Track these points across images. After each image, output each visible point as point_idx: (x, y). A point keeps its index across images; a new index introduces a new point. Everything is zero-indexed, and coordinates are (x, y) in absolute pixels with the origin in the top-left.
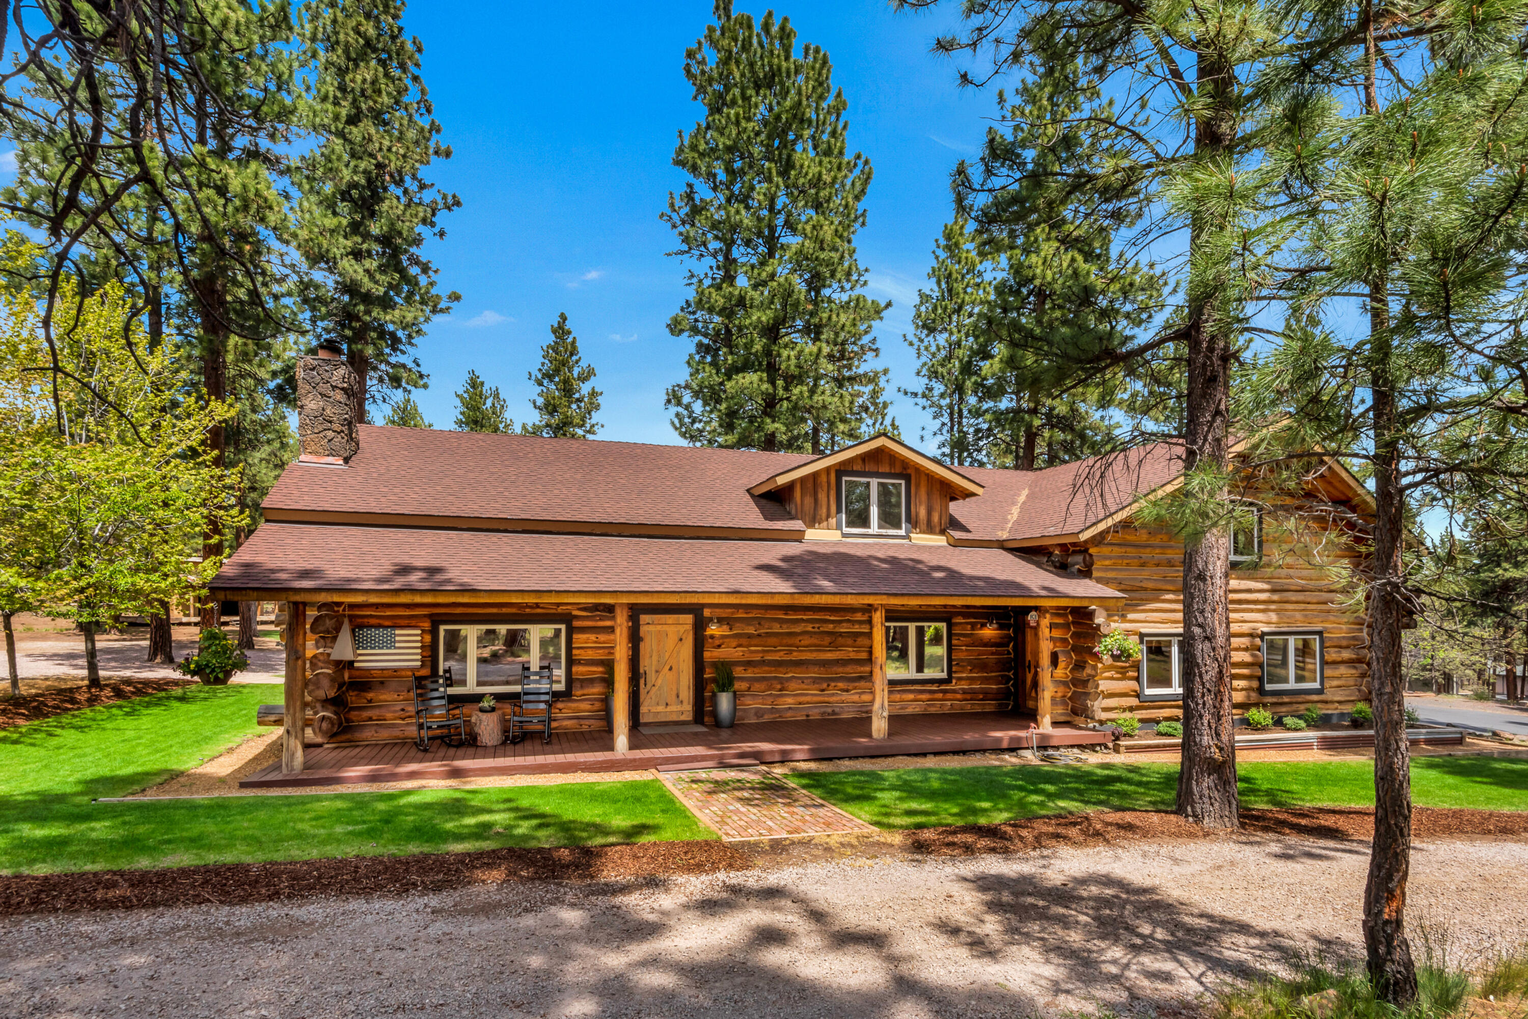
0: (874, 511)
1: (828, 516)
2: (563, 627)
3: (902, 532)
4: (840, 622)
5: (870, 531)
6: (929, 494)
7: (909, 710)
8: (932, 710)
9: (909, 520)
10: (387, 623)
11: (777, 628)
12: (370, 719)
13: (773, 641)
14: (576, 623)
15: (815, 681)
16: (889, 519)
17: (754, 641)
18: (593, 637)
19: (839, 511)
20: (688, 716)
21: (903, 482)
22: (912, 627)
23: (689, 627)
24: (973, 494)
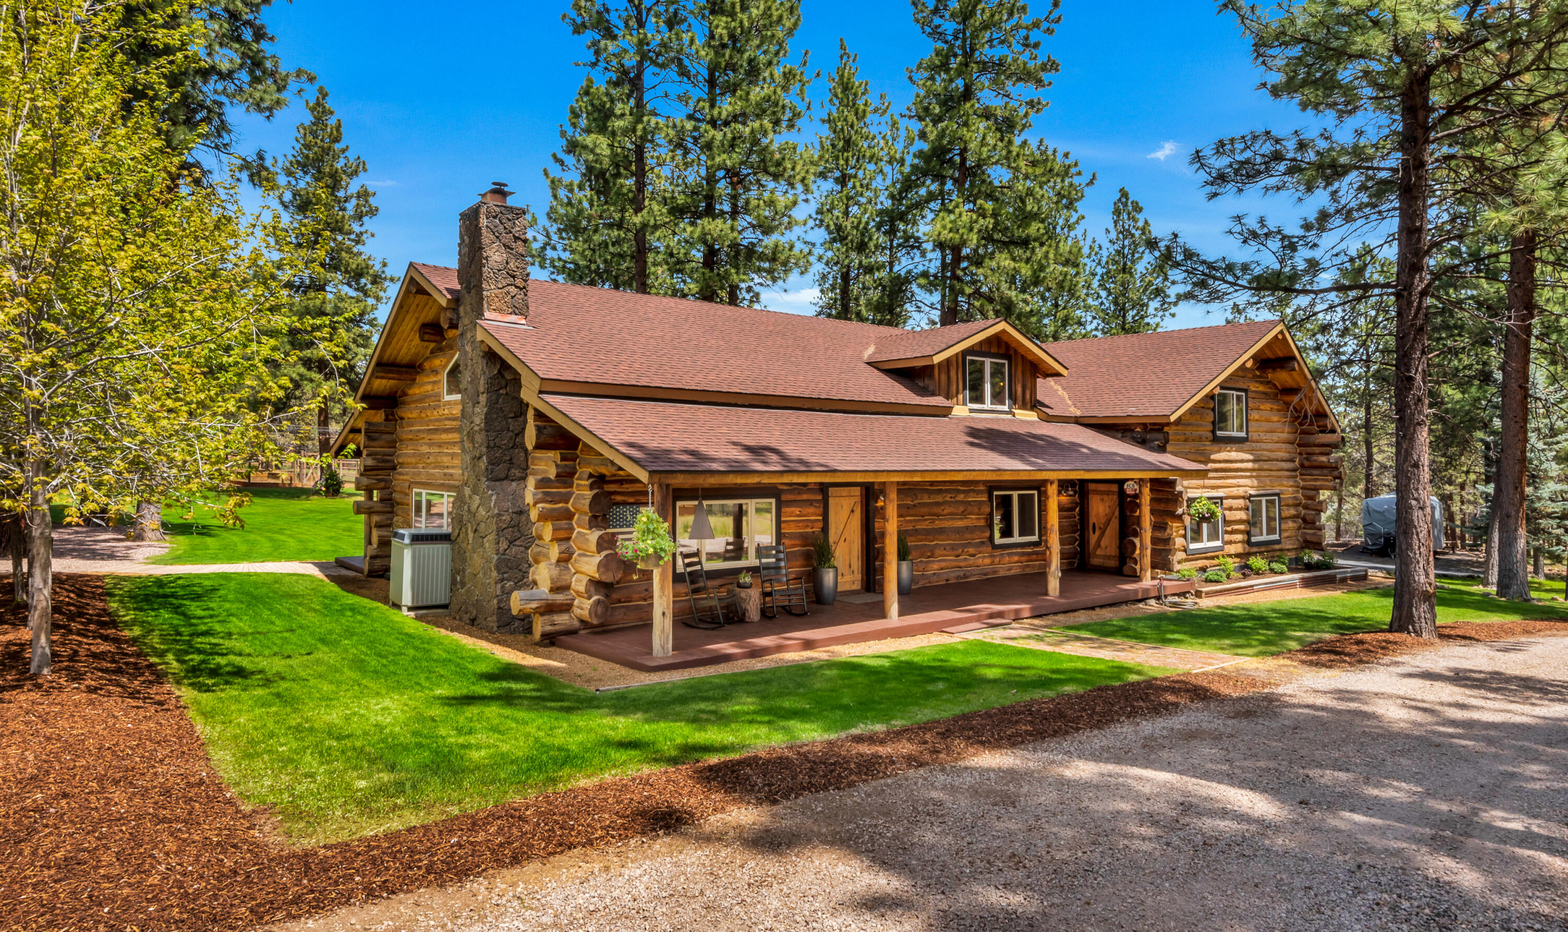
0: (988, 387)
1: (957, 393)
2: (773, 501)
3: (1006, 408)
4: (969, 491)
5: (985, 407)
6: (1023, 373)
7: (1013, 572)
8: (1028, 571)
9: (1010, 397)
10: (631, 500)
11: (926, 500)
12: (619, 601)
13: (924, 510)
14: (784, 497)
15: (953, 547)
16: (997, 397)
17: (911, 512)
18: (797, 511)
19: (964, 388)
20: (857, 586)
21: (1006, 362)
22: (1015, 494)
23: (858, 499)
24: (1058, 375)
